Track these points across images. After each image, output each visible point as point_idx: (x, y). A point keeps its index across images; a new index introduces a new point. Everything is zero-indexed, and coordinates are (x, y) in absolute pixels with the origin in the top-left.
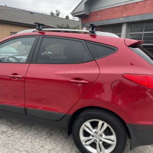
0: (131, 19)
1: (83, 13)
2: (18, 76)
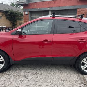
0: (53, 9)
1: (25, 3)
2: (48, 41)
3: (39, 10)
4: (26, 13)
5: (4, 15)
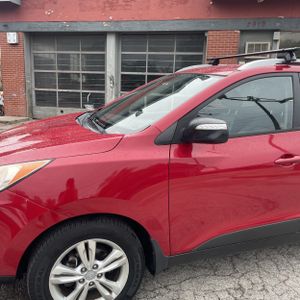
4: (12, 38)
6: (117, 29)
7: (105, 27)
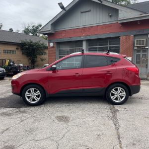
2: (79, 74)
3: (70, 40)
4: (52, 45)
5: (20, 49)
6: (86, 39)
7: (82, 38)
